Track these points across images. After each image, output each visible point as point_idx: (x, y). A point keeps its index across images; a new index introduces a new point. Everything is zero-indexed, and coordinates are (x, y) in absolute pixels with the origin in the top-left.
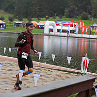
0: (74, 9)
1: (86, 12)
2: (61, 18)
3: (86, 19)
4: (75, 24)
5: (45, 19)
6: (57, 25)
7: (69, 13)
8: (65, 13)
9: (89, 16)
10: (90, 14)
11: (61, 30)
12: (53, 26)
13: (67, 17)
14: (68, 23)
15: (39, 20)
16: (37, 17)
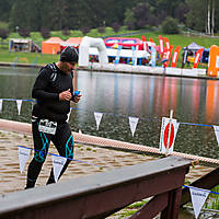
0: (146, 9)
1: (173, 16)
2: (116, 30)
3: (175, 32)
4: (150, 44)
5: (79, 32)
6: (108, 46)
7: (135, 20)
8: (126, 21)
9: (181, 26)
10: (183, 20)
11: (118, 59)
12: (99, 50)
13: (129, 29)
14: (132, 42)
15: (67, 34)
16: (63, 28)
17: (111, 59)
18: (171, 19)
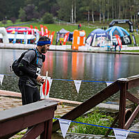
0: (32, 9)
1: (50, 12)
2: (14, 22)
3: (51, 22)
4: (35, 30)
6: (9, 32)
7: (25, 15)
8: (20, 16)
9: (55, 18)
10: (56, 15)
11: (15, 40)
12: (3, 35)
13: (22, 21)
14: (24, 29)
17: (11, 41)
18: (49, 14)
